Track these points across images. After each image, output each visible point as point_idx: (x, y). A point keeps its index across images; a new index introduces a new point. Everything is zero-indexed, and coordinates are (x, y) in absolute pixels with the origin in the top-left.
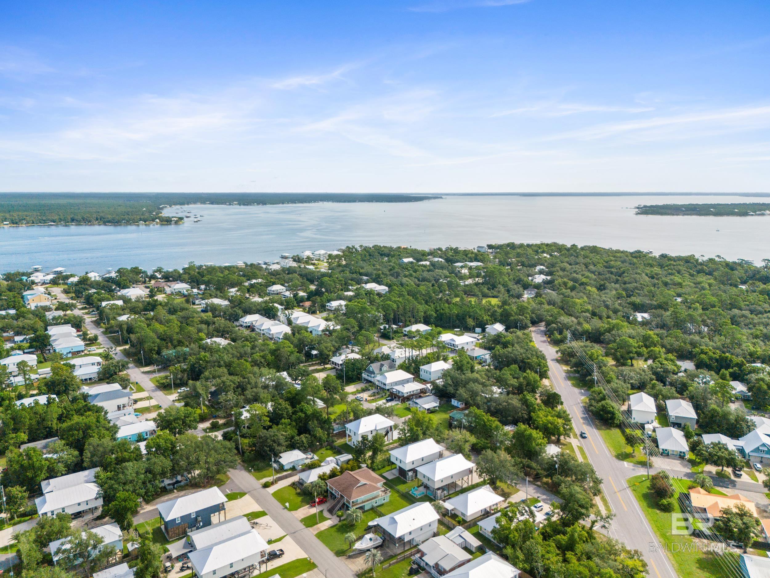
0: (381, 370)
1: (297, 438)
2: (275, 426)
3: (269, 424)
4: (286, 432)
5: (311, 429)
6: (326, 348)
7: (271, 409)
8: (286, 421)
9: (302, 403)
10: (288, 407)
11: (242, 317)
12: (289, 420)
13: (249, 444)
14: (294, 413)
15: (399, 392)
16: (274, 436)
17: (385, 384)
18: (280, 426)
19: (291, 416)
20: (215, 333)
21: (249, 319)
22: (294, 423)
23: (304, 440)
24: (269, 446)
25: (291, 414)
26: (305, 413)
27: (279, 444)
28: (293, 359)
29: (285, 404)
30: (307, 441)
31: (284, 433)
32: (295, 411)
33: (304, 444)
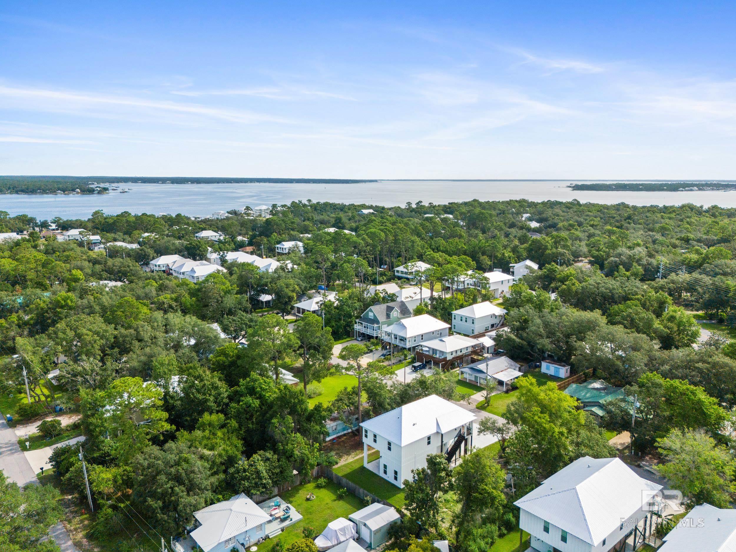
0: (388, 316)
1: (243, 463)
2: (184, 435)
3: (167, 426)
4: (212, 449)
5: (277, 437)
6: (287, 286)
7: (178, 389)
8: (214, 417)
9: (254, 375)
10: (219, 384)
11: (153, 258)
12: (221, 416)
13: (115, 481)
14: (234, 397)
15: (435, 351)
16: (177, 464)
17: (403, 339)
18: (198, 433)
19: (227, 405)
20: (105, 274)
21: (164, 261)
22: (234, 423)
23: (261, 467)
24: (163, 496)
25: (226, 401)
26: (261, 397)
27: (191, 488)
28: (230, 301)
29: (213, 377)
30: (268, 471)
31: (207, 452)
32: (236, 392)
33: (261, 479)
